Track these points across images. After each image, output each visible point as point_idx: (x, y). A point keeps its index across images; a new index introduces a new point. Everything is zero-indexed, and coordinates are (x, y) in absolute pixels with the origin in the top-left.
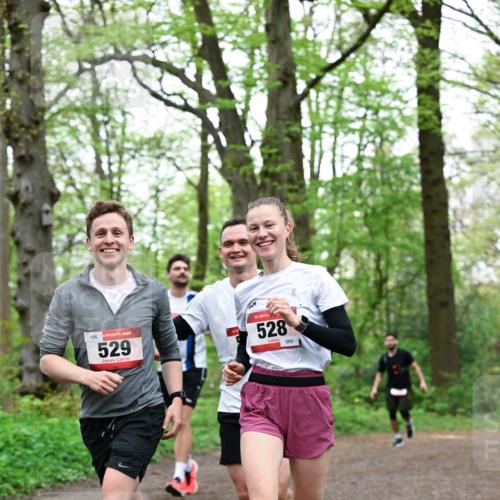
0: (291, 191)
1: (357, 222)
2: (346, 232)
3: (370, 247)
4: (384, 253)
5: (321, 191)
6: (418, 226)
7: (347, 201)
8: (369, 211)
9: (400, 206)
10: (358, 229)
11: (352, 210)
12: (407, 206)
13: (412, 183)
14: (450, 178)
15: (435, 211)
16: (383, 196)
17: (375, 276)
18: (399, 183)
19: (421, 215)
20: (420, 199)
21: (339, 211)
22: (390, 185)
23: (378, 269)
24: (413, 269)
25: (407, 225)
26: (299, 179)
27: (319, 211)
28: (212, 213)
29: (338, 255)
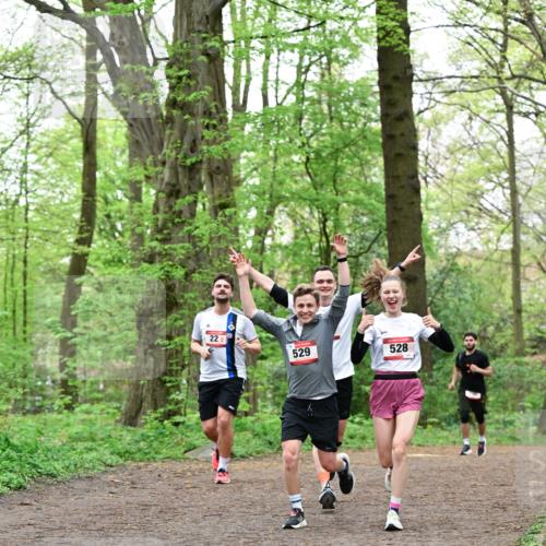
0: (207, 127)
1: (296, 169)
2: (281, 183)
3: (313, 202)
4: (333, 211)
5: (248, 128)
6: (377, 175)
7: (281, 141)
8: (312, 155)
9: (353, 148)
10: (298, 178)
11: (290, 154)
12: (364, 149)
13: (370, 119)
14: (420, 112)
15: (399, 155)
16: (331, 135)
17: (321, 241)
18: (352, 117)
19: (381, 161)
20: (381, 140)
21: (271, 153)
22: (341, 121)
23: (323, 232)
24: (371, 233)
25: (362, 173)
26: (218, 112)
27: (245, 153)
28: (100, 154)
29: (271, 213)
